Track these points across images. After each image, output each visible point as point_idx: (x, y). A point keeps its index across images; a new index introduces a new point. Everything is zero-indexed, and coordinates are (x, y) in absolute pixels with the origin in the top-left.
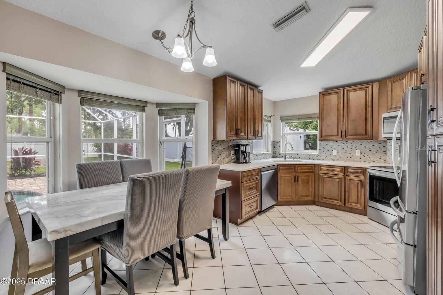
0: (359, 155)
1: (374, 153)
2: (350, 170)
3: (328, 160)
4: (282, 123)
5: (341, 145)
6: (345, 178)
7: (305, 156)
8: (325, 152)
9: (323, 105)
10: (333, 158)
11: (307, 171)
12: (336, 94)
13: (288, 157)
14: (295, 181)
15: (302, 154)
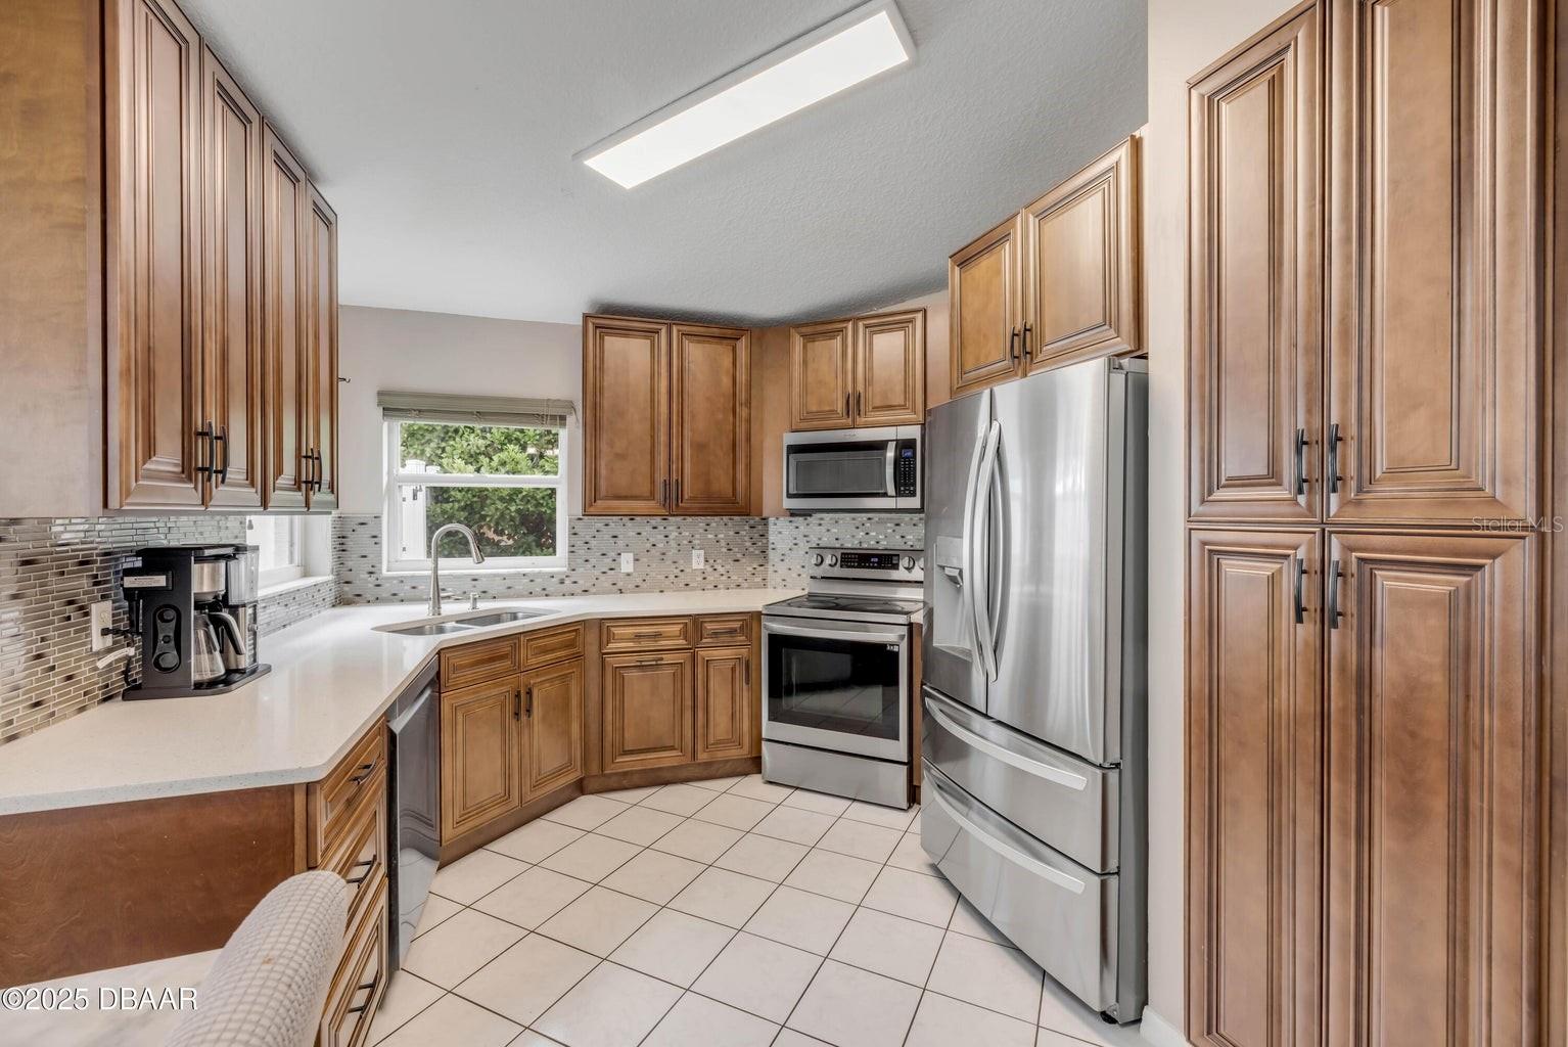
0: (701, 566)
1: (739, 556)
2: (709, 626)
3: (604, 593)
4: (386, 424)
5: (647, 530)
6: (694, 657)
7: (508, 583)
8: (593, 561)
9: (602, 369)
10: (620, 585)
11: (558, 654)
12: (646, 337)
13: (449, 597)
14: (517, 714)
15: (495, 575)
